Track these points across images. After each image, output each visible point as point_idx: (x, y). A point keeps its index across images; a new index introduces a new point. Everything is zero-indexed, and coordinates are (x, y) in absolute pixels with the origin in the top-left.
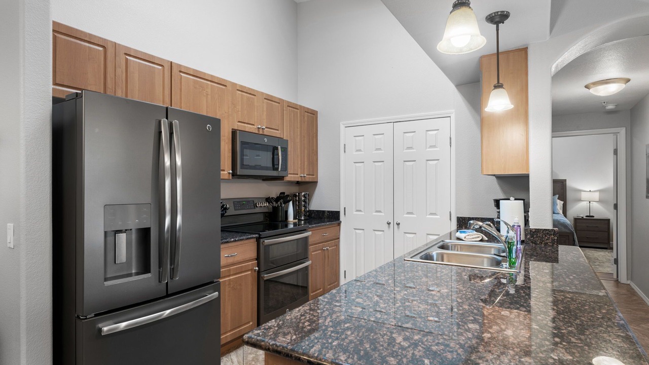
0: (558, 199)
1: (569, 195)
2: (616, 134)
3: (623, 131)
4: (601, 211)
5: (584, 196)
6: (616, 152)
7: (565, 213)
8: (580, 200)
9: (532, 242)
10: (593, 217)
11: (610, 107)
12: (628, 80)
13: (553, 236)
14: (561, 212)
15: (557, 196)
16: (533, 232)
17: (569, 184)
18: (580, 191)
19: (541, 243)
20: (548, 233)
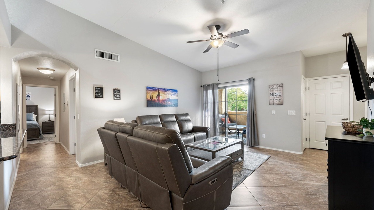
0: (34, 114)
1: (40, 112)
2: (55, 88)
3: (57, 87)
4: (52, 118)
5: (47, 112)
6: (55, 95)
7: (37, 120)
8: (45, 114)
9: (2, 130)
10: (51, 121)
11: (51, 78)
12: (54, 71)
13: (13, 126)
14: (35, 120)
15: (33, 113)
16: (3, 126)
17: (40, 107)
18: (45, 110)
19: (7, 130)
20: (10, 126)
